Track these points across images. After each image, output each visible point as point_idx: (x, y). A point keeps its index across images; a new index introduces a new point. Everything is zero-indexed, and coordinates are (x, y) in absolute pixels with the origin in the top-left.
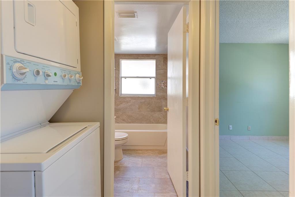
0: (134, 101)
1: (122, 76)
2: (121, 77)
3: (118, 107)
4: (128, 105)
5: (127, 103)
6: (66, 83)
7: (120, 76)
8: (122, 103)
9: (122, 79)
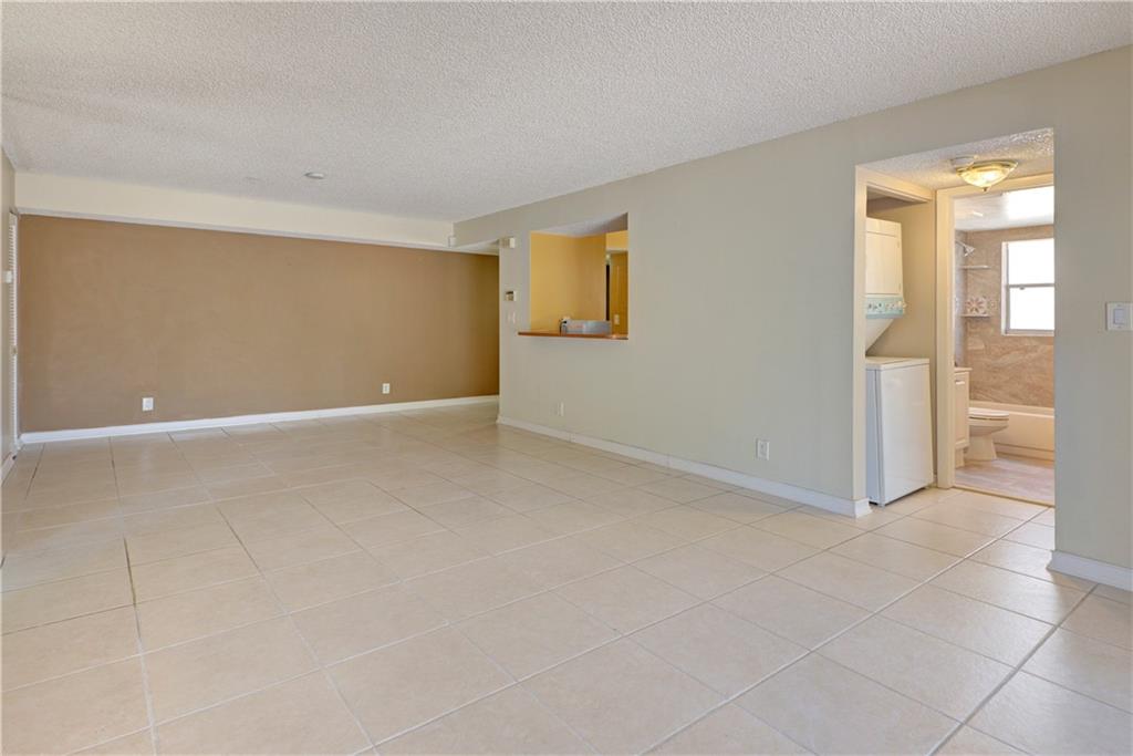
0: (1049, 347)
1: (1011, 283)
2: (1008, 287)
3: (1000, 361)
4: (1027, 357)
5: (1026, 350)
6: (888, 312)
7: (1004, 282)
8: (1008, 353)
9: (1011, 290)
